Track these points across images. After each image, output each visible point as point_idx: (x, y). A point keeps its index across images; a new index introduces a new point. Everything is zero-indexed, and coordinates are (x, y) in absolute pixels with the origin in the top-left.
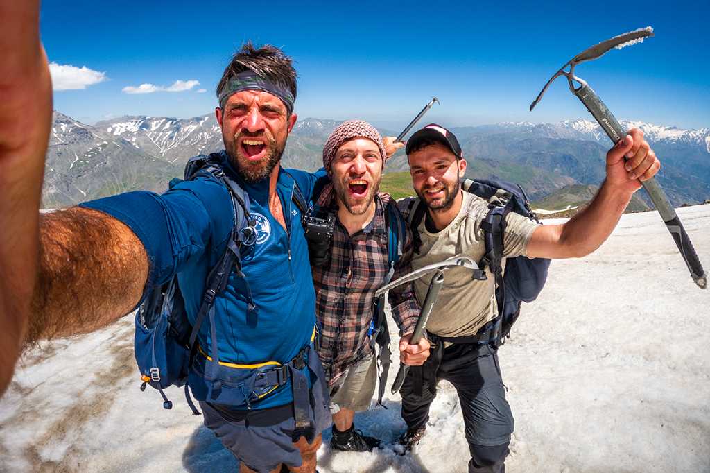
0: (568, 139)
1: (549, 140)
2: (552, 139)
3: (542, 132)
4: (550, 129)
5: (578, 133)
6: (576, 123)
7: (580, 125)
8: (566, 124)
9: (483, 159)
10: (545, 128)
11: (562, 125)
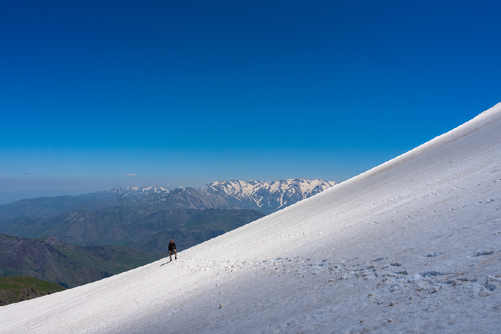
0: (218, 209)
1: (189, 212)
2: (195, 210)
3: (179, 200)
4: (191, 196)
5: (232, 199)
6: (228, 186)
7: (234, 189)
8: (215, 187)
9: (89, 248)
10: (184, 195)
11: (210, 190)
